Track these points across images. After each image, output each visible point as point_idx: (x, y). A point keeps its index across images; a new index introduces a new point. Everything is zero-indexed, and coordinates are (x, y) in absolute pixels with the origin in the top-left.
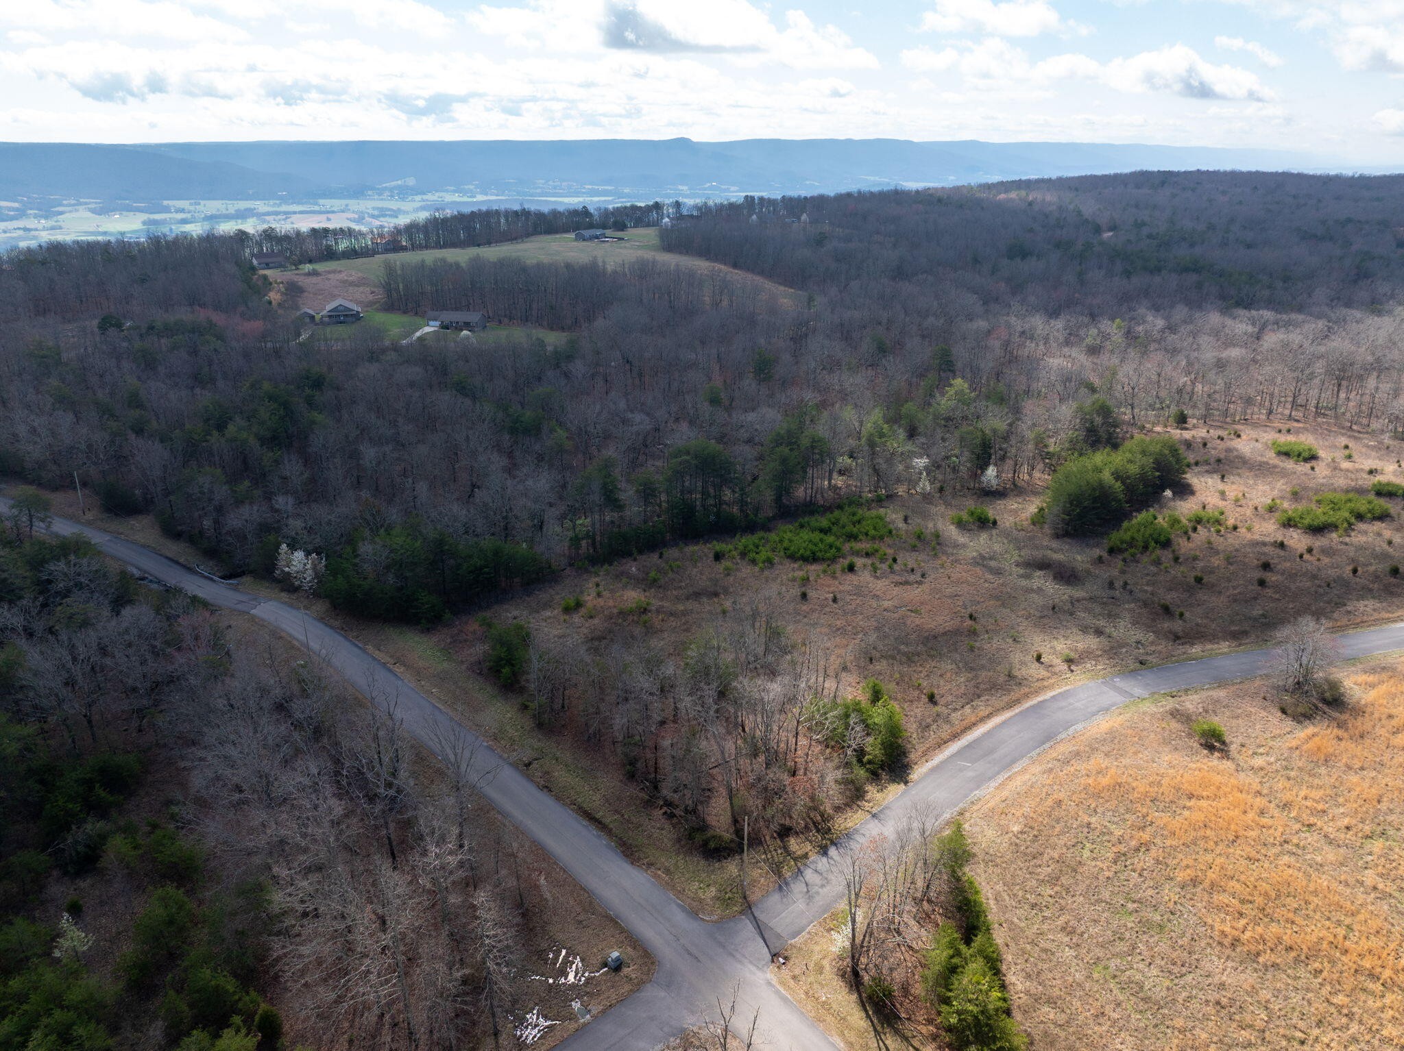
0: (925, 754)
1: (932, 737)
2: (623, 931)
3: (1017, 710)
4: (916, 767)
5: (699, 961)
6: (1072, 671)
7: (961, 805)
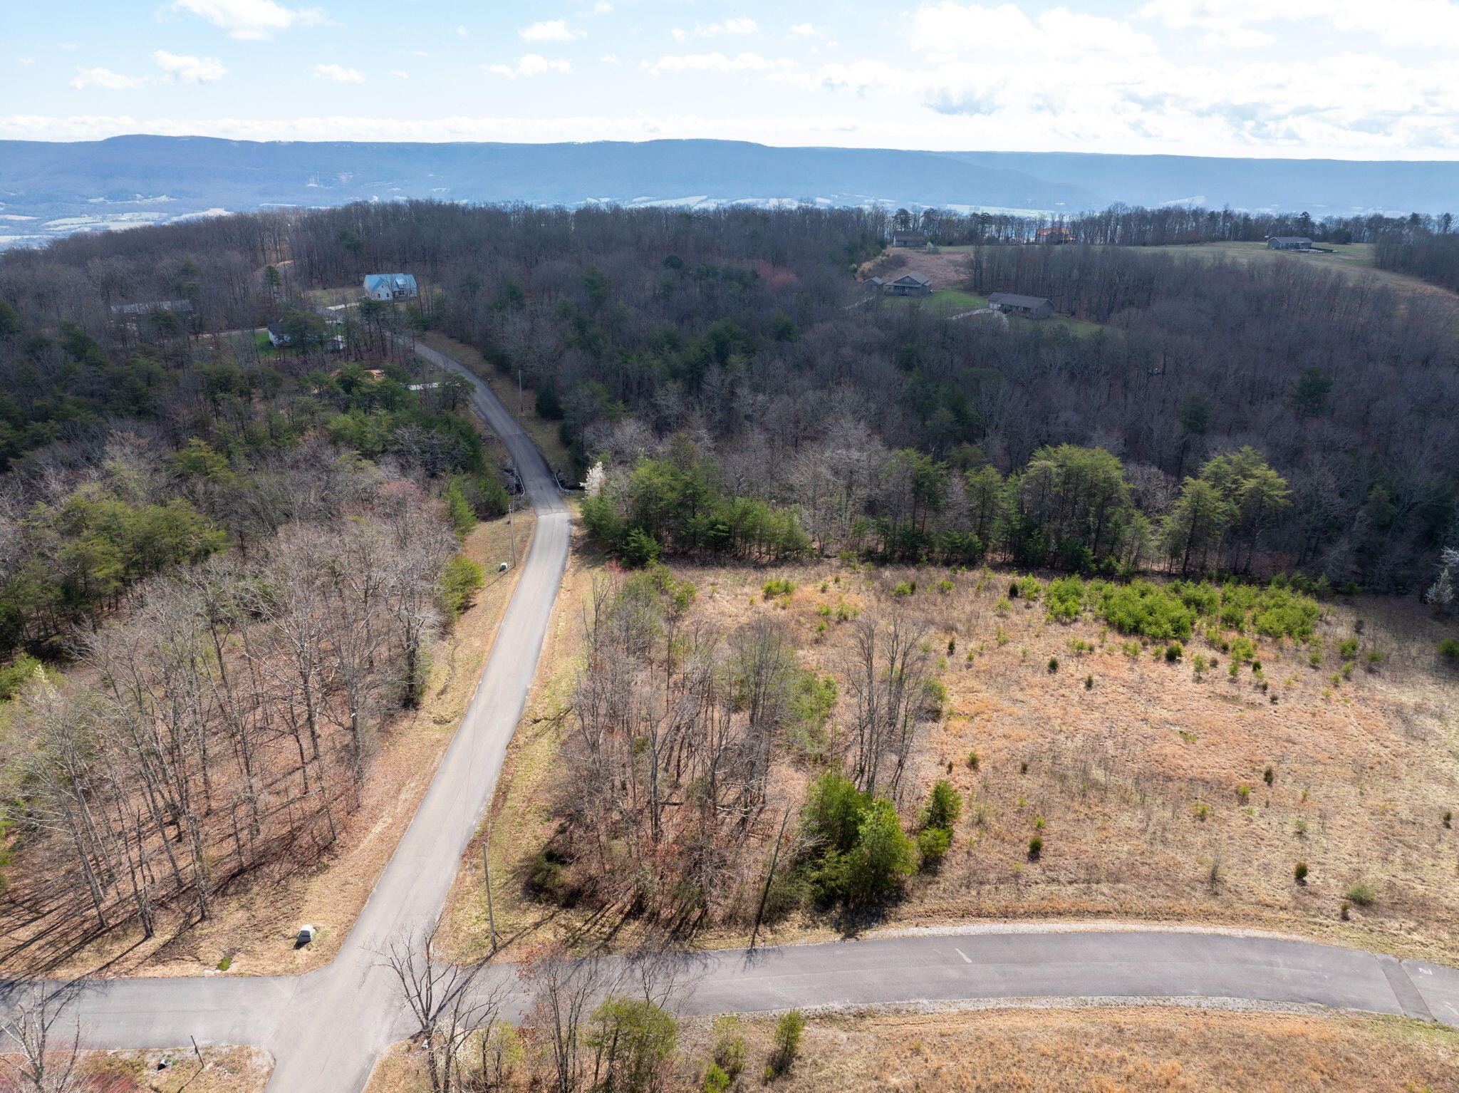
0: (930, 914)
1: (967, 898)
2: (357, 914)
3: (1156, 927)
4: (893, 924)
5: (360, 986)
6: (1345, 918)
7: (875, 1005)
